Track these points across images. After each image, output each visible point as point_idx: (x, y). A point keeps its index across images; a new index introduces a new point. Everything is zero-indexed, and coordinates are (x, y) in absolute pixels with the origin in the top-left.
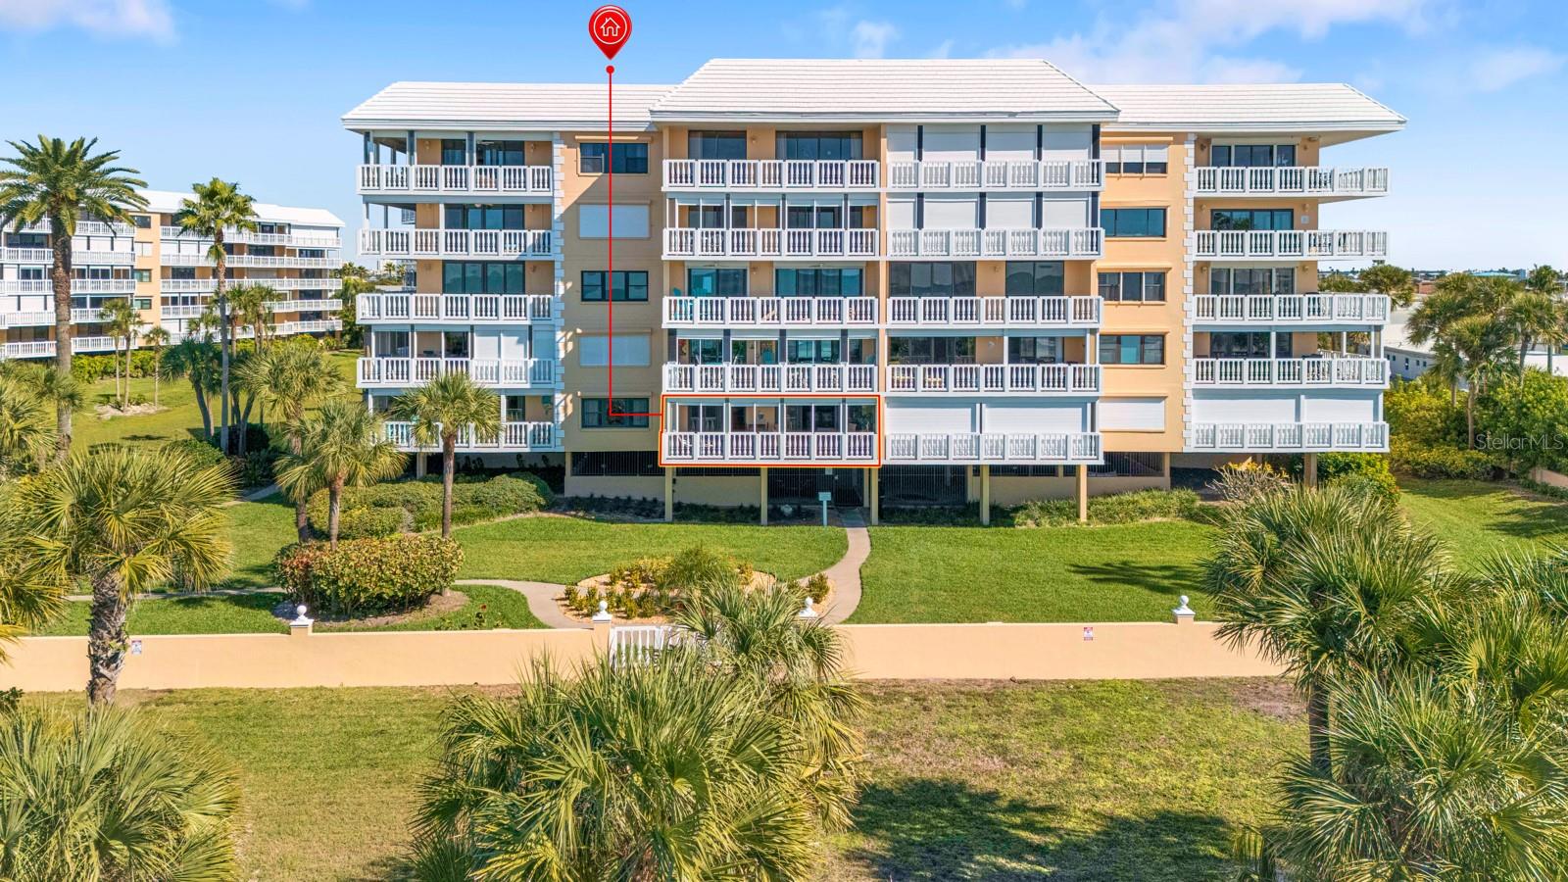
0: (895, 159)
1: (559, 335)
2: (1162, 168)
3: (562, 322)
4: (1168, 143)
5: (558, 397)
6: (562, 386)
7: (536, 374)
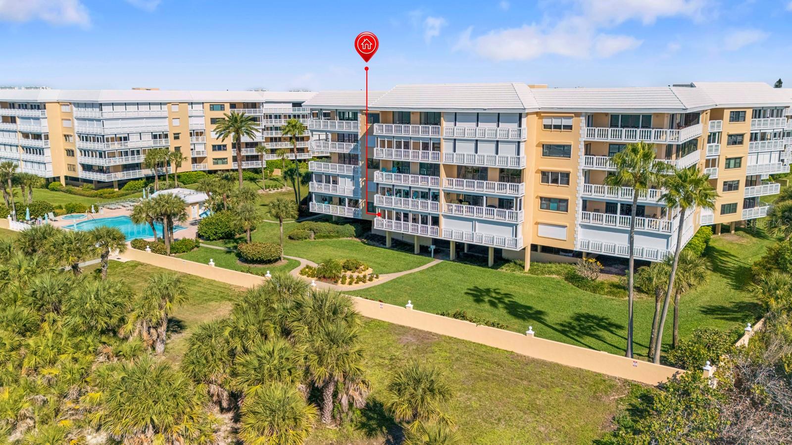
0: (446, 125)
1: (360, 179)
2: (569, 127)
3: (361, 175)
4: (572, 117)
5: (360, 200)
6: (361, 197)
7: (355, 192)
